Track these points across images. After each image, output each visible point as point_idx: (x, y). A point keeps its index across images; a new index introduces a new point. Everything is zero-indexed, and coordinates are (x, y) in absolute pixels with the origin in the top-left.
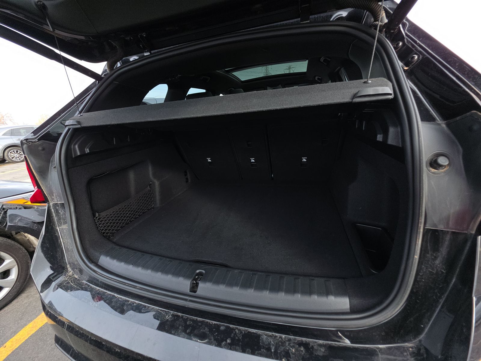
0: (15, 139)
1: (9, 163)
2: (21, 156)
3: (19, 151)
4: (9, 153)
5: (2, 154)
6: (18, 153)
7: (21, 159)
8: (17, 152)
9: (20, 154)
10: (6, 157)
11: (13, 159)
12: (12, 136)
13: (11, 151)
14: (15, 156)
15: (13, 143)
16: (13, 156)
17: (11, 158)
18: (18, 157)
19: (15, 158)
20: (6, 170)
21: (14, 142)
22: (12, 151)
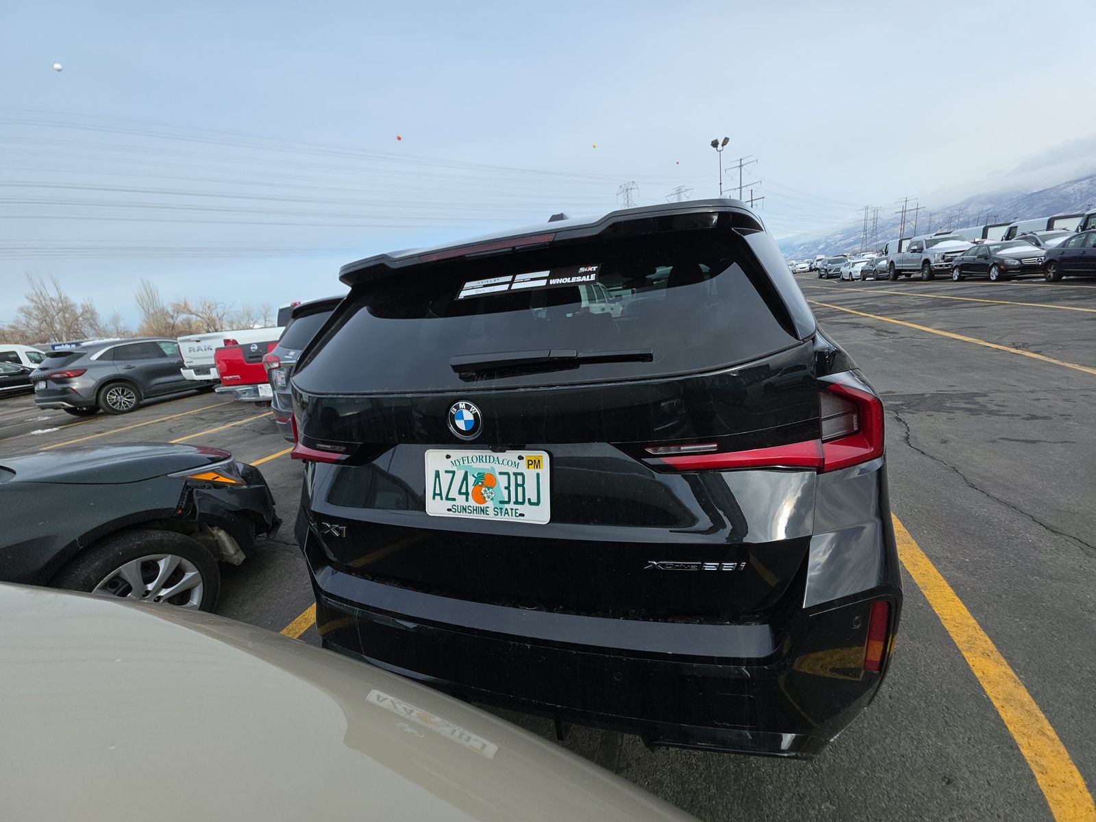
0: (120, 366)
1: (106, 414)
2: (129, 400)
3: (126, 390)
4: (108, 395)
5: (95, 397)
6: (125, 394)
7: (130, 407)
8: (123, 391)
9: (128, 396)
10: (102, 403)
11: (114, 407)
12: (115, 362)
13: (111, 391)
14: (119, 401)
15: (115, 375)
16: (115, 401)
17: (110, 404)
18: (124, 403)
19: (119, 404)
20: (104, 428)
21: (117, 373)
22: (114, 390)
